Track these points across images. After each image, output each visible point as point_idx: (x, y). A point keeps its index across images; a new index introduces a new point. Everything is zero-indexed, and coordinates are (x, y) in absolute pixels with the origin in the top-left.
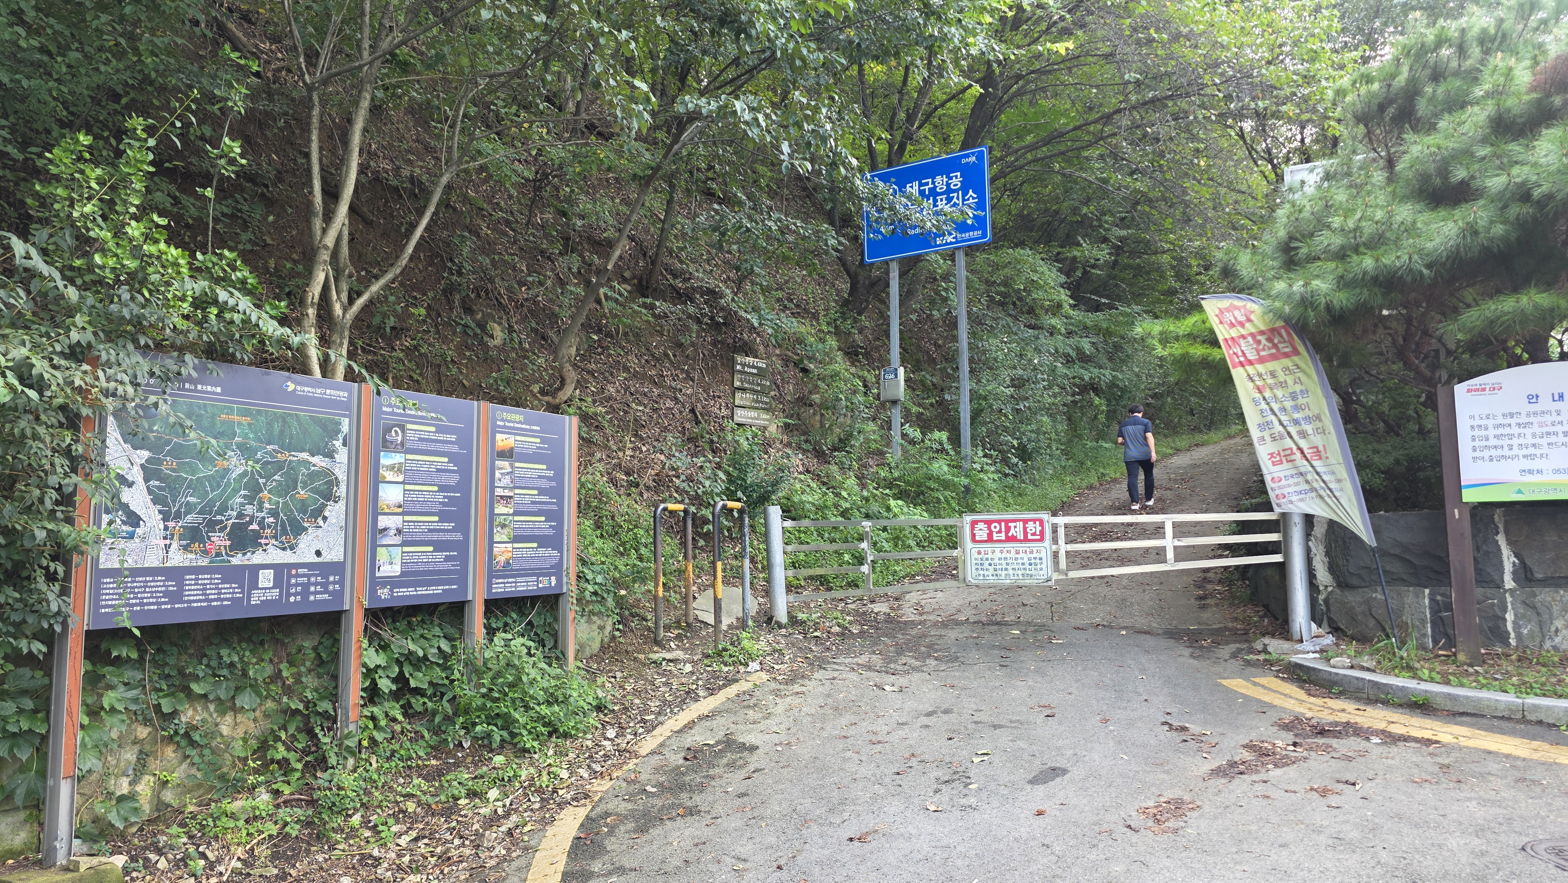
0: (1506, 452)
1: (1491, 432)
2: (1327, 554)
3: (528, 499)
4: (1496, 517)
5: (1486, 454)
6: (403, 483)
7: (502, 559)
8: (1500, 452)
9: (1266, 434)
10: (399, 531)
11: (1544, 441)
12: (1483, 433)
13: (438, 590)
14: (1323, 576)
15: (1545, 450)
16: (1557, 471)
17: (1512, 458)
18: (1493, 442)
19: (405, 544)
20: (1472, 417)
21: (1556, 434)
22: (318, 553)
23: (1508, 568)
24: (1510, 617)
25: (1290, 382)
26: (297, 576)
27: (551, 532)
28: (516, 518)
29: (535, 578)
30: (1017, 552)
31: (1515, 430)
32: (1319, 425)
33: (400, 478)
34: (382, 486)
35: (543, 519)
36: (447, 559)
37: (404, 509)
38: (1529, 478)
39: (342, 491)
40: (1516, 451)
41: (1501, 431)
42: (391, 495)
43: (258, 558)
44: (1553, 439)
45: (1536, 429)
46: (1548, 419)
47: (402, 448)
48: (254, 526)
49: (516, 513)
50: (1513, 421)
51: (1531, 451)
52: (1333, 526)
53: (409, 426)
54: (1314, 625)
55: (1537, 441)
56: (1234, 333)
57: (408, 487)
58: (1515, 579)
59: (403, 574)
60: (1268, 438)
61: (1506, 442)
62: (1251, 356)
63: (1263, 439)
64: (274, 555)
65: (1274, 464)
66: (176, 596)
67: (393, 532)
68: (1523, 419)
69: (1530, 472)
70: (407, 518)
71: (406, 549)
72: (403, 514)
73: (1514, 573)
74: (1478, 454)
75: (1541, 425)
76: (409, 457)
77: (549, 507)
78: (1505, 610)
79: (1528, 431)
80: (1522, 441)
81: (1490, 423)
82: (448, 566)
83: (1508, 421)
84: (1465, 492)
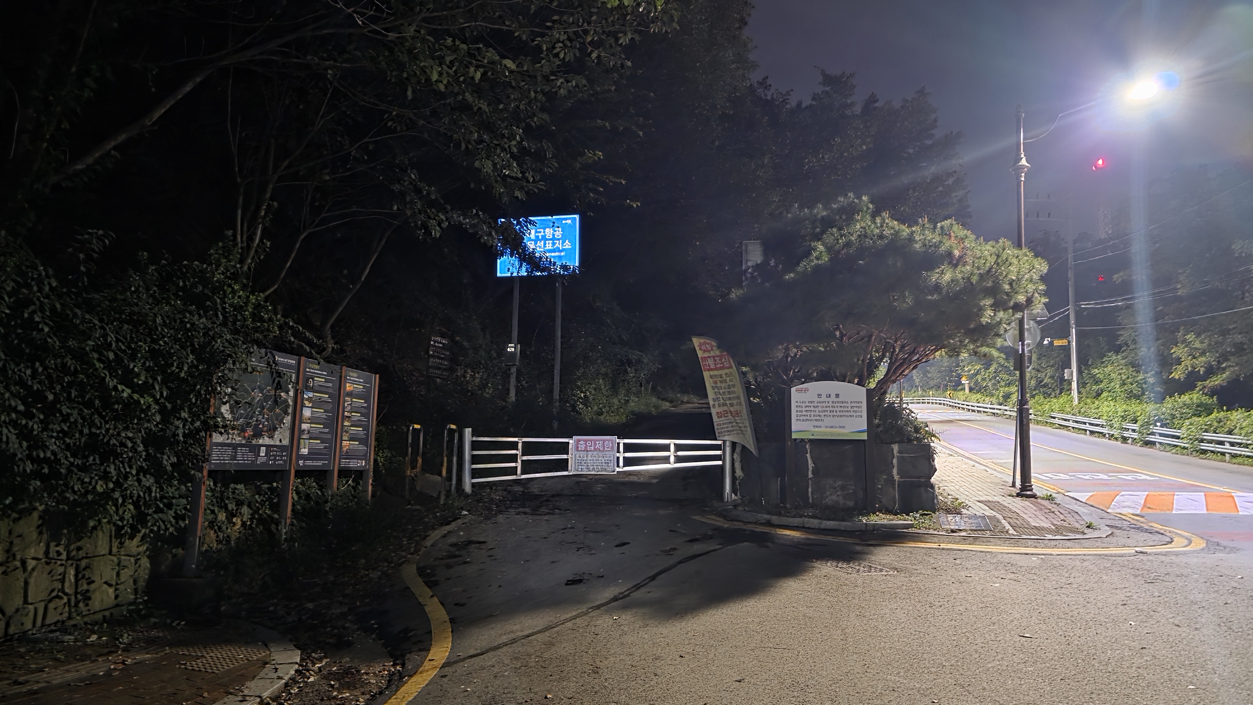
0: (808, 418)
1: (804, 409)
2: (741, 462)
3: (357, 418)
4: (807, 446)
5: (802, 418)
6: (312, 407)
7: (345, 449)
8: (806, 418)
9: (716, 403)
10: (309, 432)
11: (823, 414)
12: (800, 409)
13: (320, 463)
14: (739, 473)
15: (823, 418)
16: (826, 427)
17: (811, 420)
18: (804, 413)
19: (310, 438)
20: (797, 402)
21: (827, 411)
22: (280, 441)
23: (810, 469)
24: (810, 490)
25: (728, 380)
26: (273, 451)
27: (364, 437)
28: (352, 428)
29: (356, 461)
30: (599, 457)
31: (812, 409)
32: (739, 401)
33: (310, 405)
34: (304, 408)
35: (361, 429)
36: (325, 447)
37: (312, 420)
38: (817, 429)
39: (290, 410)
40: (812, 418)
41: (807, 409)
42: (307, 413)
43: (261, 441)
44: (826, 413)
45: (820, 409)
46: (824, 404)
47: (312, 390)
48: (261, 426)
49: (352, 426)
50: (812, 405)
51: (818, 418)
52: (744, 447)
53: (316, 379)
54: (733, 495)
55: (820, 414)
56: (706, 355)
57: (314, 410)
58: (813, 473)
59: (309, 453)
60: (717, 406)
61: (809, 413)
62: (712, 367)
63: (714, 405)
64: (266, 441)
65: (718, 417)
66: (234, 458)
67: (306, 432)
68: (816, 404)
69: (817, 427)
70: (312, 425)
71: (311, 441)
72: (311, 423)
73: (813, 470)
74: (798, 418)
75: (822, 407)
76: (315, 394)
77: (364, 423)
78: (808, 488)
79: (817, 409)
80: (814, 413)
81: (804, 405)
82: (325, 451)
83: (810, 404)
84: (793, 434)
